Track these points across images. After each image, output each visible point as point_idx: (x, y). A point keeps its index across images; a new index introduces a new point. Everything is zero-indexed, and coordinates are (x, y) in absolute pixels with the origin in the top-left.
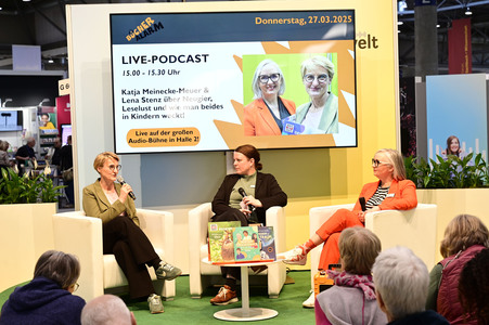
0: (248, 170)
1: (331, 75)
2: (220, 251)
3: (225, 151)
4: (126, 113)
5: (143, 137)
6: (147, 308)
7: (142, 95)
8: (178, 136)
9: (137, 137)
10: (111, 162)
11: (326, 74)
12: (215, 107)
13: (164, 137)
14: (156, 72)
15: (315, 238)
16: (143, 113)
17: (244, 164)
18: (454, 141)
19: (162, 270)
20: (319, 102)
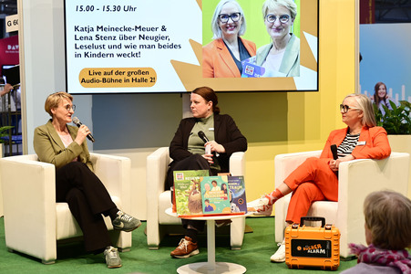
0: (205, 113)
1: (293, 16)
2: (186, 203)
3: (181, 93)
4: (79, 51)
5: (97, 77)
6: (103, 261)
7: (95, 32)
8: (134, 76)
9: (90, 77)
10: (66, 102)
11: (288, 14)
12: (173, 46)
13: (118, 77)
14: (111, 8)
15: (283, 188)
16: (97, 52)
17: (201, 106)
18: (382, 87)
19: (120, 221)
20: (281, 43)
